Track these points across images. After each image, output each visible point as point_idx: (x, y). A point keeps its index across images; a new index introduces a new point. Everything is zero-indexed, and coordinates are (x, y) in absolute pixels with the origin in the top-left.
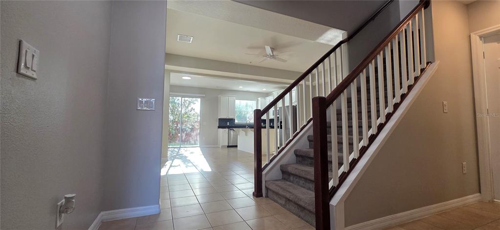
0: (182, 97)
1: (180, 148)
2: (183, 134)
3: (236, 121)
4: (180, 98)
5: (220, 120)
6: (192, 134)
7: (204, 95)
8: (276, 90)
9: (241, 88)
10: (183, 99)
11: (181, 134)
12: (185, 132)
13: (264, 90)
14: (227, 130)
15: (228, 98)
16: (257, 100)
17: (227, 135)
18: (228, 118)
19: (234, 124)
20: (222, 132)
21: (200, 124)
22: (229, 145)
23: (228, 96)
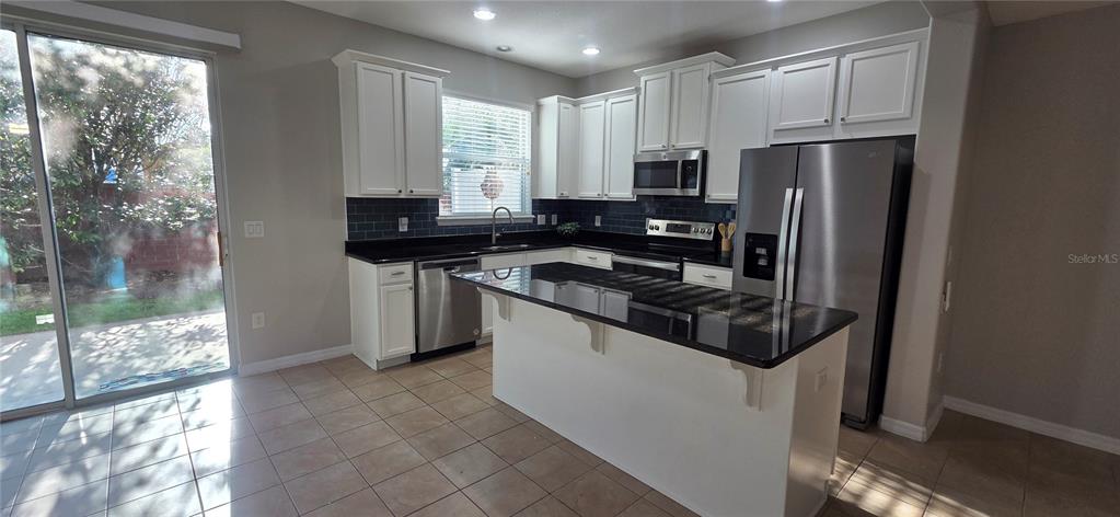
1: (68, 403)
3: (444, 211)
8: (652, 56)
13: (591, 53)
14: (407, 268)
15: (403, 75)
16: (533, 107)
17: (410, 295)
18: (402, 196)
19: (435, 223)
20: (379, 285)
21: (219, 234)
22: (422, 351)
23: (400, 66)
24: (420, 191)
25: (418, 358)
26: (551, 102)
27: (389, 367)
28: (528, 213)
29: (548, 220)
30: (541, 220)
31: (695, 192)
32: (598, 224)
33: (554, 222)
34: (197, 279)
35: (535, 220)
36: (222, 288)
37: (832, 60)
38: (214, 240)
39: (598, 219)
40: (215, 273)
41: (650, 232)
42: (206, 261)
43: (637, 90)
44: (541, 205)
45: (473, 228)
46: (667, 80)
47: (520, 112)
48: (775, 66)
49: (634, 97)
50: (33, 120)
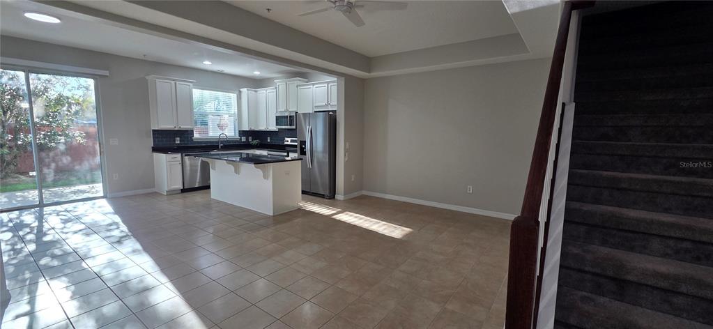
0: (28, 71)
1: (41, 205)
2: (45, 170)
3: (196, 135)
4: (21, 75)
5: (157, 133)
6: (77, 167)
7: (106, 73)
8: (280, 75)
9: (207, 64)
10: (32, 76)
11: (40, 171)
12: (53, 165)
13: (257, 73)
14: (179, 156)
15: (175, 83)
16: (237, 92)
17: (180, 166)
18: (176, 129)
19: (192, 140)
20: (167, 162)
21: (100, 144)
22: (185, 188)
23: (174, 80)
24: (184, 127)
25: (184, 191)
26: (244, 90)
27: (172, 193)
28: (237, 136)
29: (247, 139)
30: (244, 139)
31: (294, 127)
32: (269, 141)
33: (250, 140)
34: (91, 161)
35: (241, 139)
36: (101, 166)
37: (326, 85)
38: (97, 147)
39: (269, 138)
40: (98, 160)
41: (286, 143)
42: (94, 154)
43: (276, 88)
44: (242, 133)
45: (210, 142)
46: (285, 86)
47: (231, 95)
48: (313, 85)
49: (275, 90)
50: (31, 103)
